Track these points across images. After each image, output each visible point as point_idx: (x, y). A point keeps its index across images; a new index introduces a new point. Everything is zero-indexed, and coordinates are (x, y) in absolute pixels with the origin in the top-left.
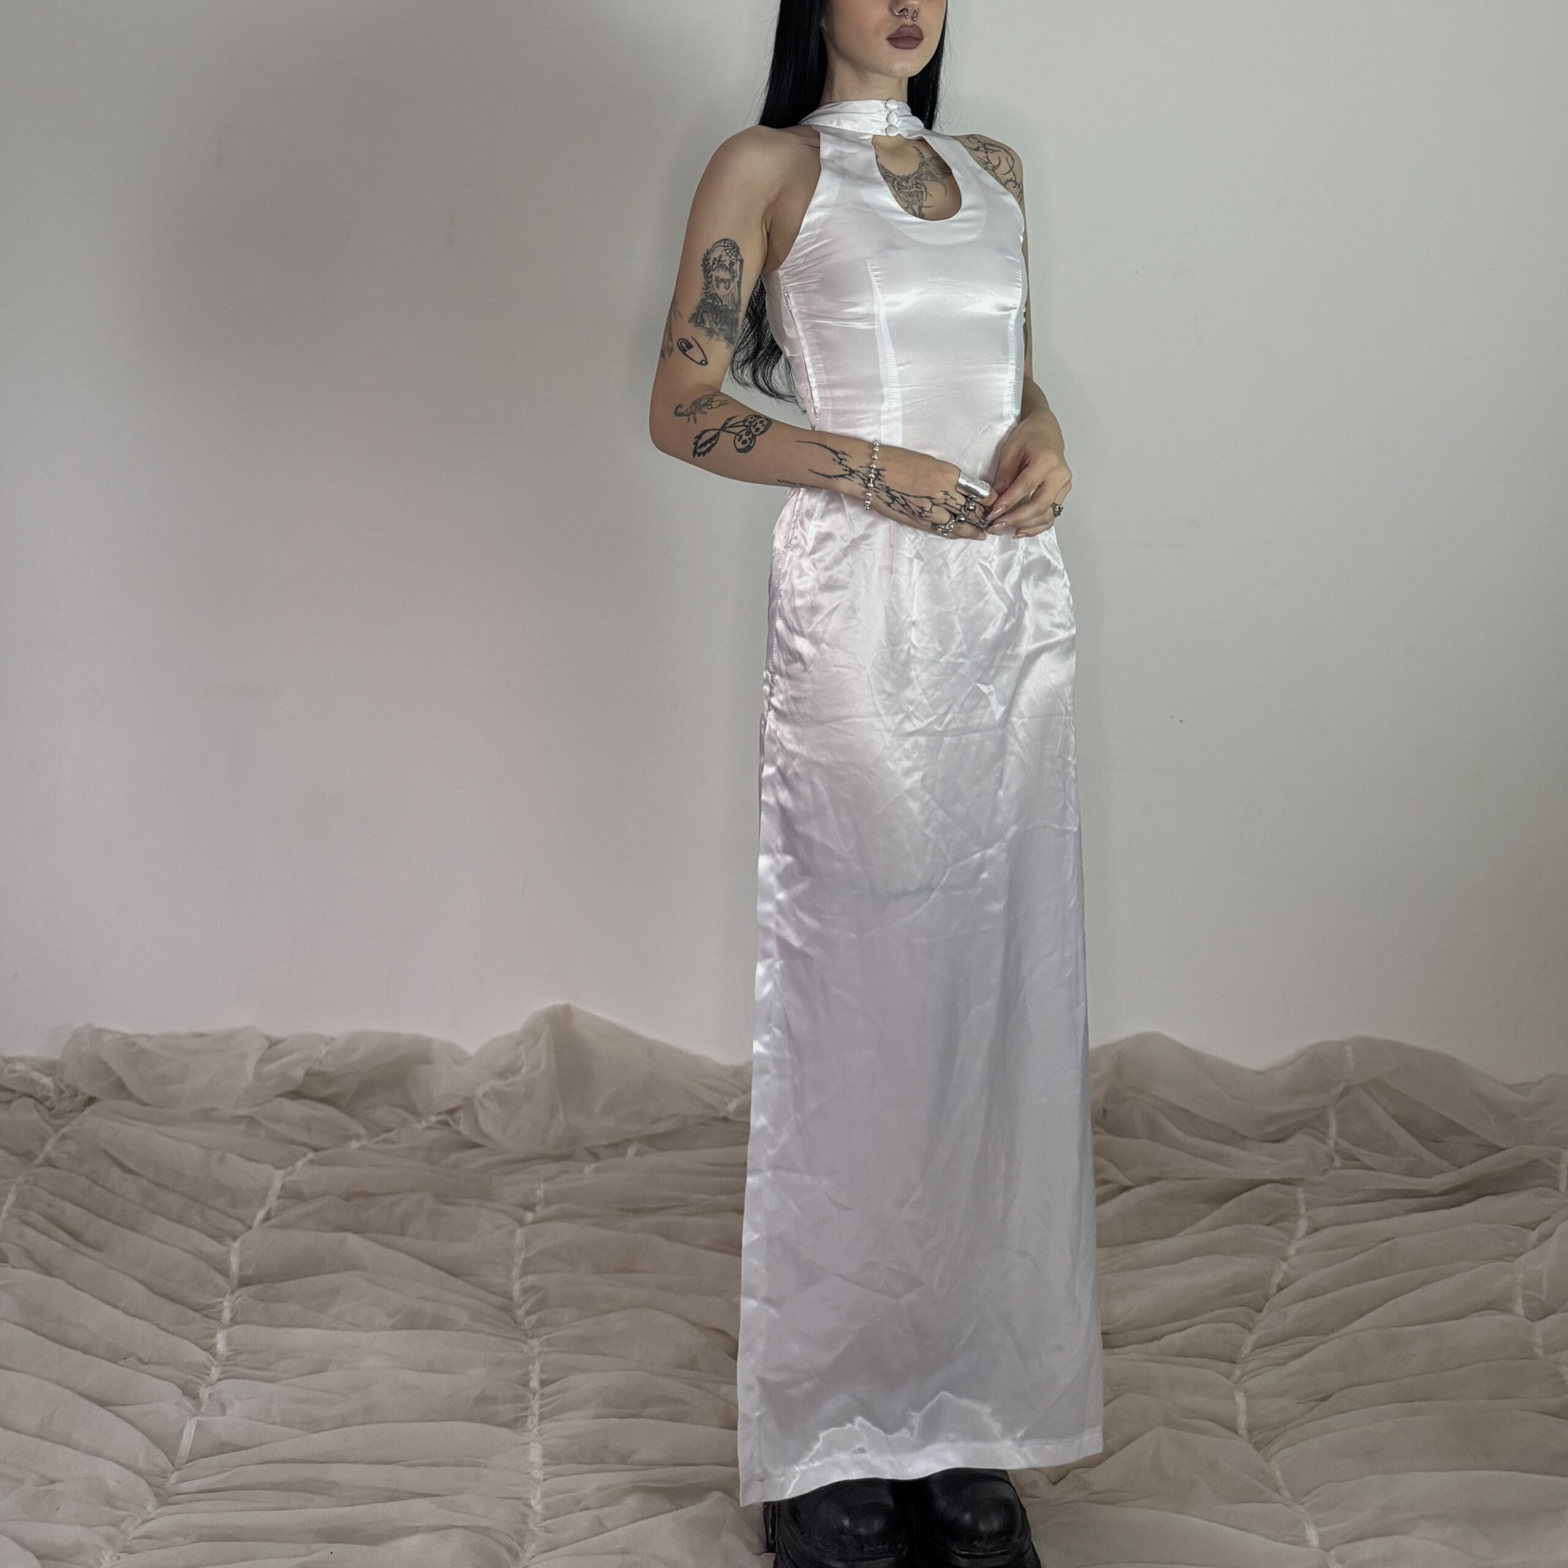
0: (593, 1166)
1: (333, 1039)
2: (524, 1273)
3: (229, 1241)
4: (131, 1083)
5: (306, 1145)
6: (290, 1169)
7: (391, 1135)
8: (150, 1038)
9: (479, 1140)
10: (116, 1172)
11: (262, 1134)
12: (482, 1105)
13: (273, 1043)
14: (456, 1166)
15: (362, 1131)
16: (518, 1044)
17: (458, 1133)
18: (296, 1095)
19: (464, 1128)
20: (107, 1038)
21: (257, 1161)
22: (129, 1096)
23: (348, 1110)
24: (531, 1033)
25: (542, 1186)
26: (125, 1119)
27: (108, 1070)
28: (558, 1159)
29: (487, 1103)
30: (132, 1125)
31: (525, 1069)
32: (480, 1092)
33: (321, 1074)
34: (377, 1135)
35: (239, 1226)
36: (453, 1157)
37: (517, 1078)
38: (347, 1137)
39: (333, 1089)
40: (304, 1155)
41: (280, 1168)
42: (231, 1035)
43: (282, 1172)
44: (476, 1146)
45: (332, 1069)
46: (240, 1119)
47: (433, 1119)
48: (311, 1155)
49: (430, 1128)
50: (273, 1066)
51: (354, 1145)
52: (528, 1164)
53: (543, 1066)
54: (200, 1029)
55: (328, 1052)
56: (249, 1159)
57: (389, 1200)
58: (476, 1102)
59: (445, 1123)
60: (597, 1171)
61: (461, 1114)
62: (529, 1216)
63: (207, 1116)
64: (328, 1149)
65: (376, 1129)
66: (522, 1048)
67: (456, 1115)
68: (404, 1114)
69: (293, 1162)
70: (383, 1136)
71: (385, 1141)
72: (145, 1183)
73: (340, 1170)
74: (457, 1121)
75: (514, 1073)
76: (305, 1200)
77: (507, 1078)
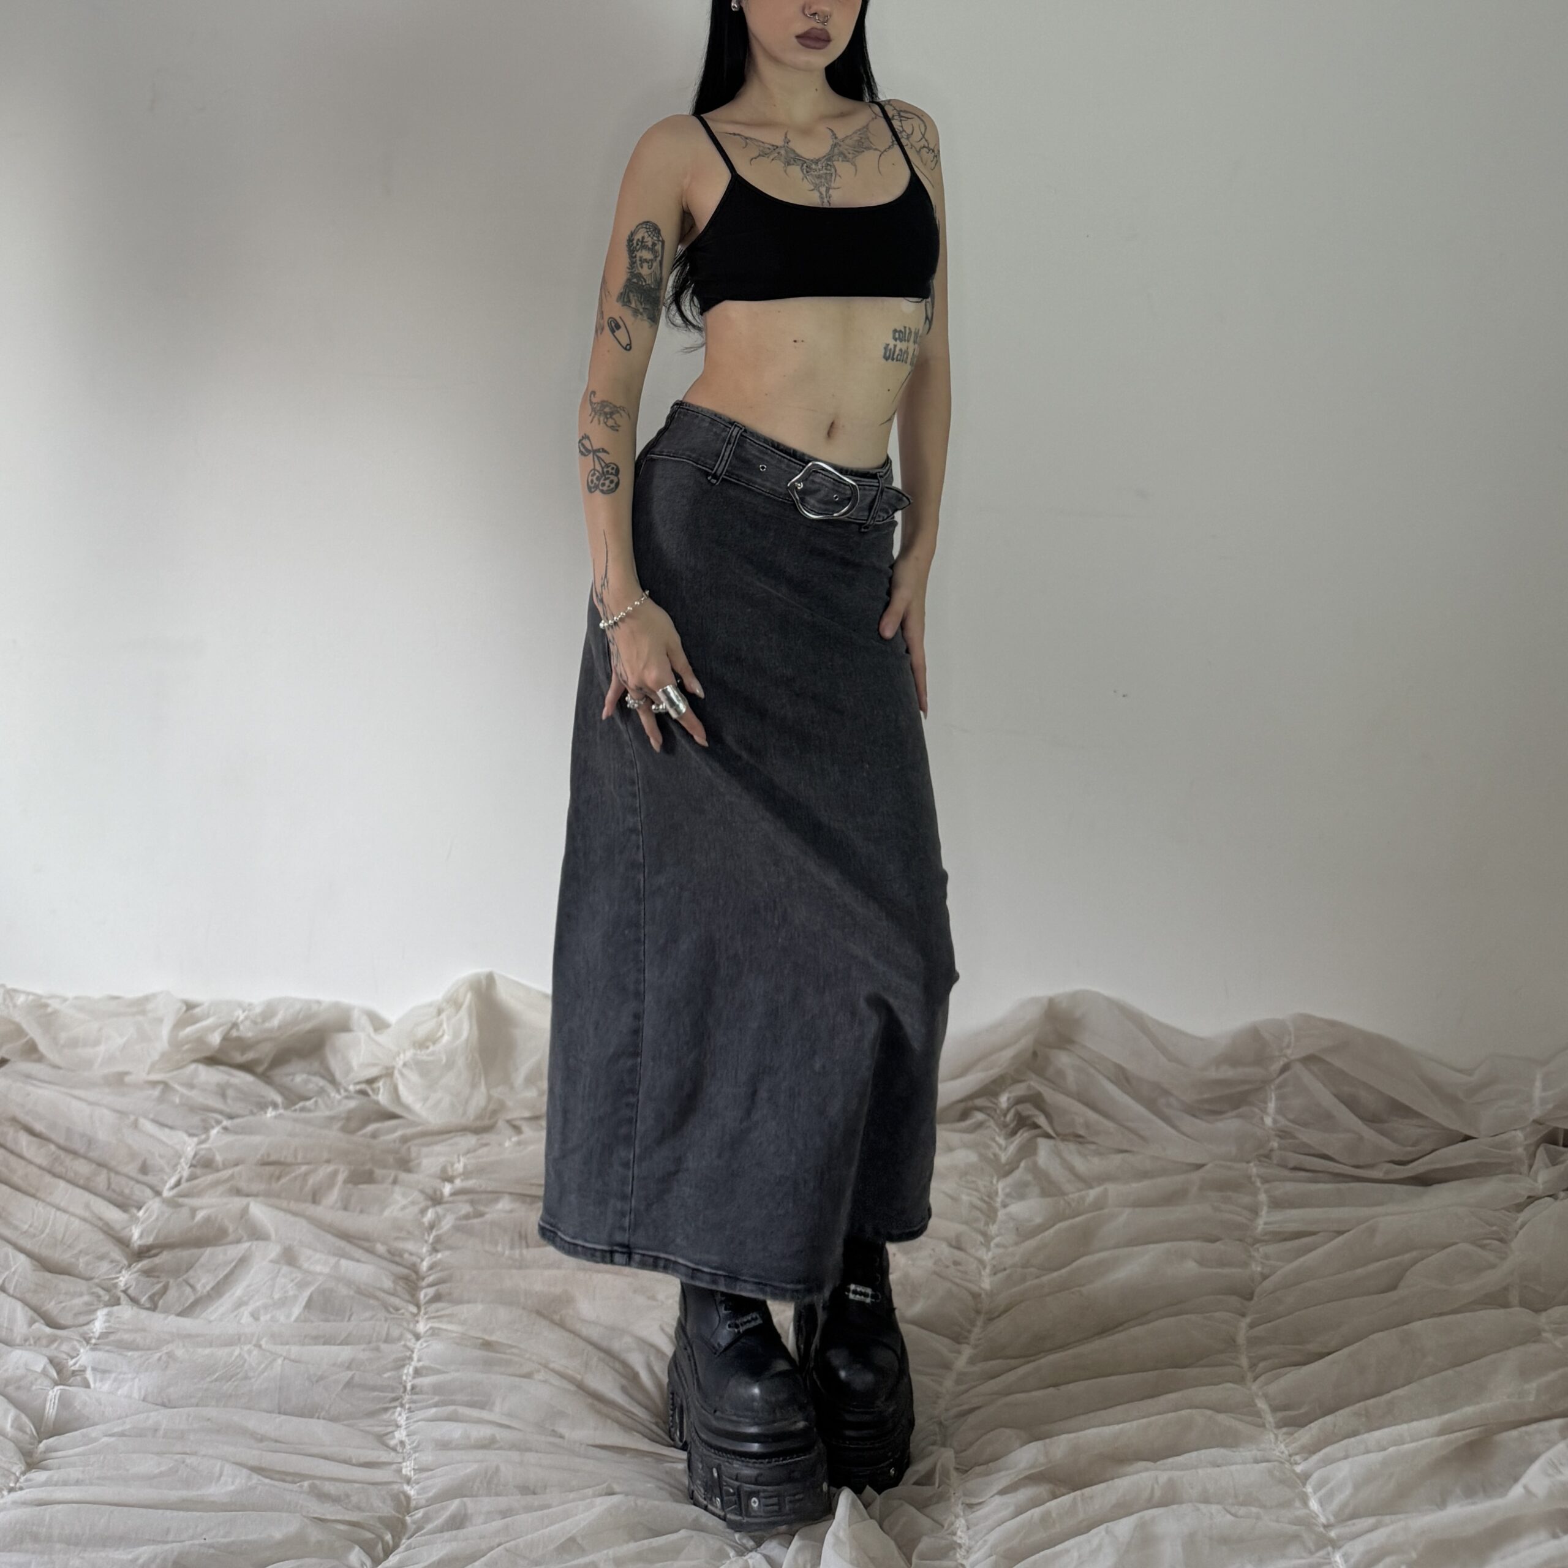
0: (515, 1139)
1: (250, 1005)
2: (435, 1250)
3: (134, 1211)
4: (43, 1046)
5: (221, 1113)
6: (203, 1137)
7: (309, 1104)
8: (65, 1000)
9: (397, 1110)
10: (24, 1139)
11: (177, 1100)
12: (402, 1074)
13: (190, 1006)
14: (374, 1135)
15: (279, 1099)
16: (440, 1012)
17: (377, 1103)
18: (212, 1061)
19: (383, 1098)
20: (21, 999)
21: (171, 1128)
22: (41, 1059)
23: (266, 1077)
24: (454, 1002)
25: (462, 1159)
26: (35, 1082)
27: (20, 1032)
28: (477, 1131)
29: (406, 1071)
30: (40, 1087)
31: (446, 1038)
32: (399, 1062)
33: (239, 1039)
34: (294, 1104)
35: (148, 1192)
36: (371, 1127)
37: (438, 1047)
38: (263, 1106)
39: (250, 1056)
40: (218, 1122)
41: (191, 1135)
42: (147, 999)
43: (196, 1140)
44: (393, 1116)
45: (250, 1034)
46: (154, 1084)
47: (351, 1088)
48: (226, 1123)
49: (347, 1098)
50: (189, 1030)
51: (270, 1113)
52: (447, 1136)
53: (465, 1034)
54: (115, 993)
55: (246, 1018)
56: (163, 1125)
57: (304, 1168)
58: (396, 1073)
59: (363, 1093)
60: (519, 1143)
61: (380, 1084)
62: (447, 1189)
63: (118, 1081)
64: (242, 1116)
65: (293, 1098)
66: (444, 1016)
67: (375, 1085)
68: (322, 1083)
69: (206, 1129)
70: (301, 1104)
71: (303, 1109)
72: (53, 1147)
73: (256, 1139)
74: (376, 1091)
75: (434, 1042)
76: (218, 1170)
77: (428, 1048)
